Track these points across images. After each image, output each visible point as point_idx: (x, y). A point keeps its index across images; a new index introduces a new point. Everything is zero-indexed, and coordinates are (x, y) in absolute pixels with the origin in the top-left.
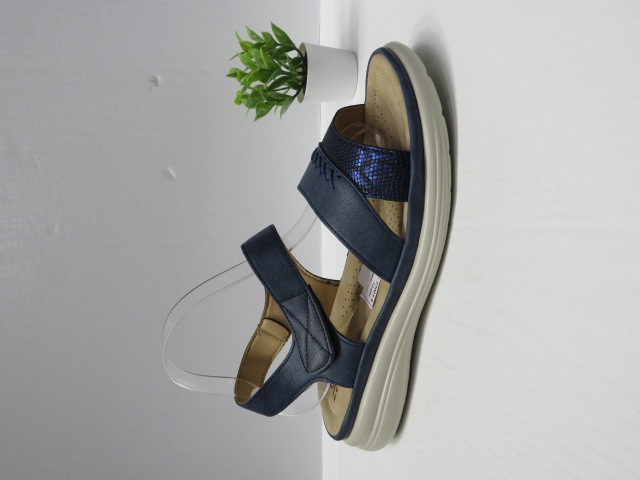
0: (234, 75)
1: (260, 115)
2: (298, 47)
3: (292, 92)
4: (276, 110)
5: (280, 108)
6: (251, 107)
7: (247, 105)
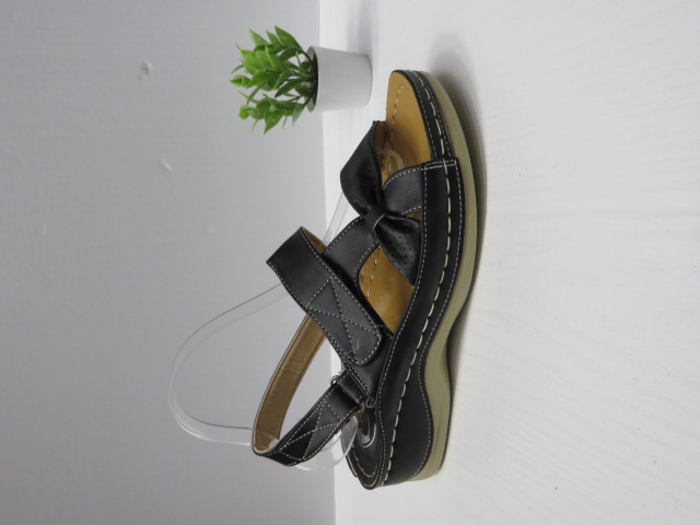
0: (238, 81)
1: (269, 126)
2: (305, 50)
3: (302, 100)
4: (286, 122)
5: (290, 118)
6: (260, 117)
7: (254, 117)
